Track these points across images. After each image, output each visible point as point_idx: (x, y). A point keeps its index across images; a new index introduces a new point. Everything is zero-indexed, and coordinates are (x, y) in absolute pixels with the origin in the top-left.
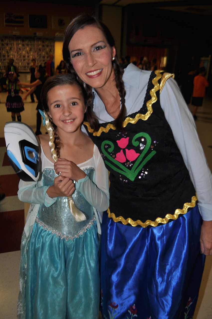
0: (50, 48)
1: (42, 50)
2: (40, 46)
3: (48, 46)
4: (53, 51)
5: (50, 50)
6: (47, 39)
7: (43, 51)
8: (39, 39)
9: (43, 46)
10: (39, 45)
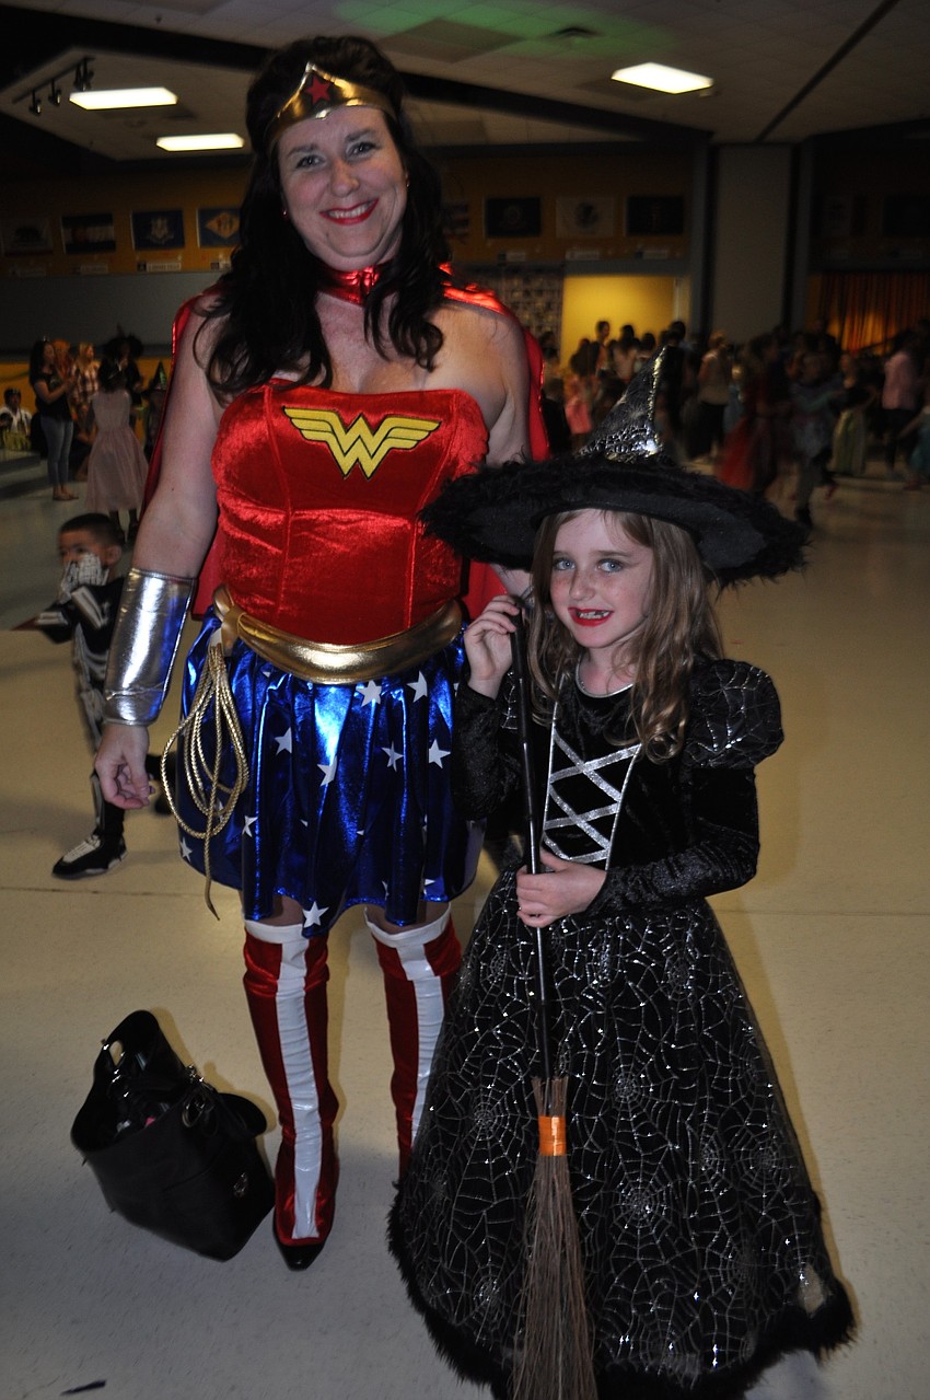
0: (546, 297)
1: (521, 305)
2: (516, 294)
3: (540, 292)
4: (556, 305)
5: (549, 307)
6: (539, 271)
7: (525, 309)
8: (514, 271)
9: (527, 293)
10: (513, 291)
